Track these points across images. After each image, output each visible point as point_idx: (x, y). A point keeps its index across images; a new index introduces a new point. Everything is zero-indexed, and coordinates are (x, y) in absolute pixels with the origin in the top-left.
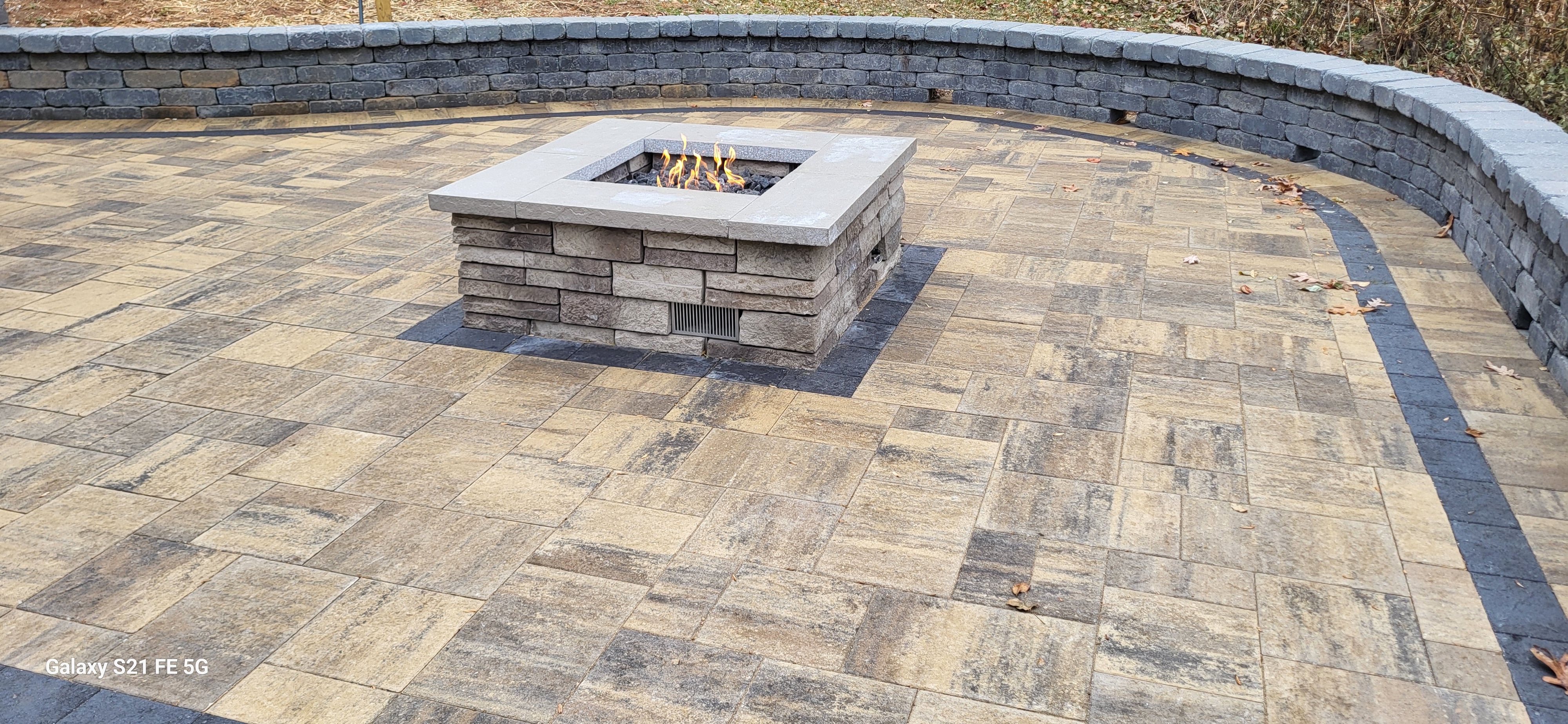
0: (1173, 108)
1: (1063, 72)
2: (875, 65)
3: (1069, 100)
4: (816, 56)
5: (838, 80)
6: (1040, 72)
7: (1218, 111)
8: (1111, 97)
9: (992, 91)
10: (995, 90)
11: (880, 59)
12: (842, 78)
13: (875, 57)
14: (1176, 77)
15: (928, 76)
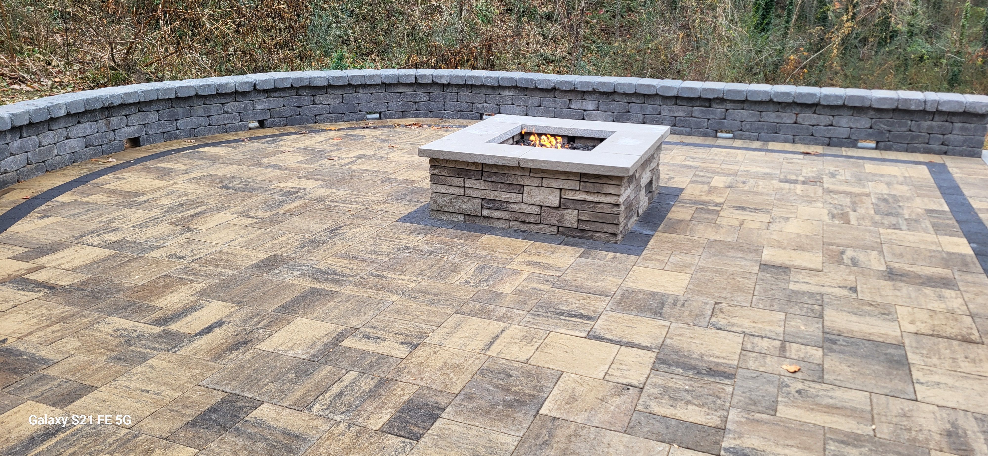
0: (287, 112)
1: (214, 107)
2: (89, 131)
3: (221, 123)
4: (51, 134)
5: (67, 150)
6: (199, 110)
7: (315, 107)
8: (249, 114)
9: (167, 130)
10: (169, 129)
11: (91, 126)
12: (70, 147)
13: (87, 125)
14: (288, 94)
15: (123, 130)
